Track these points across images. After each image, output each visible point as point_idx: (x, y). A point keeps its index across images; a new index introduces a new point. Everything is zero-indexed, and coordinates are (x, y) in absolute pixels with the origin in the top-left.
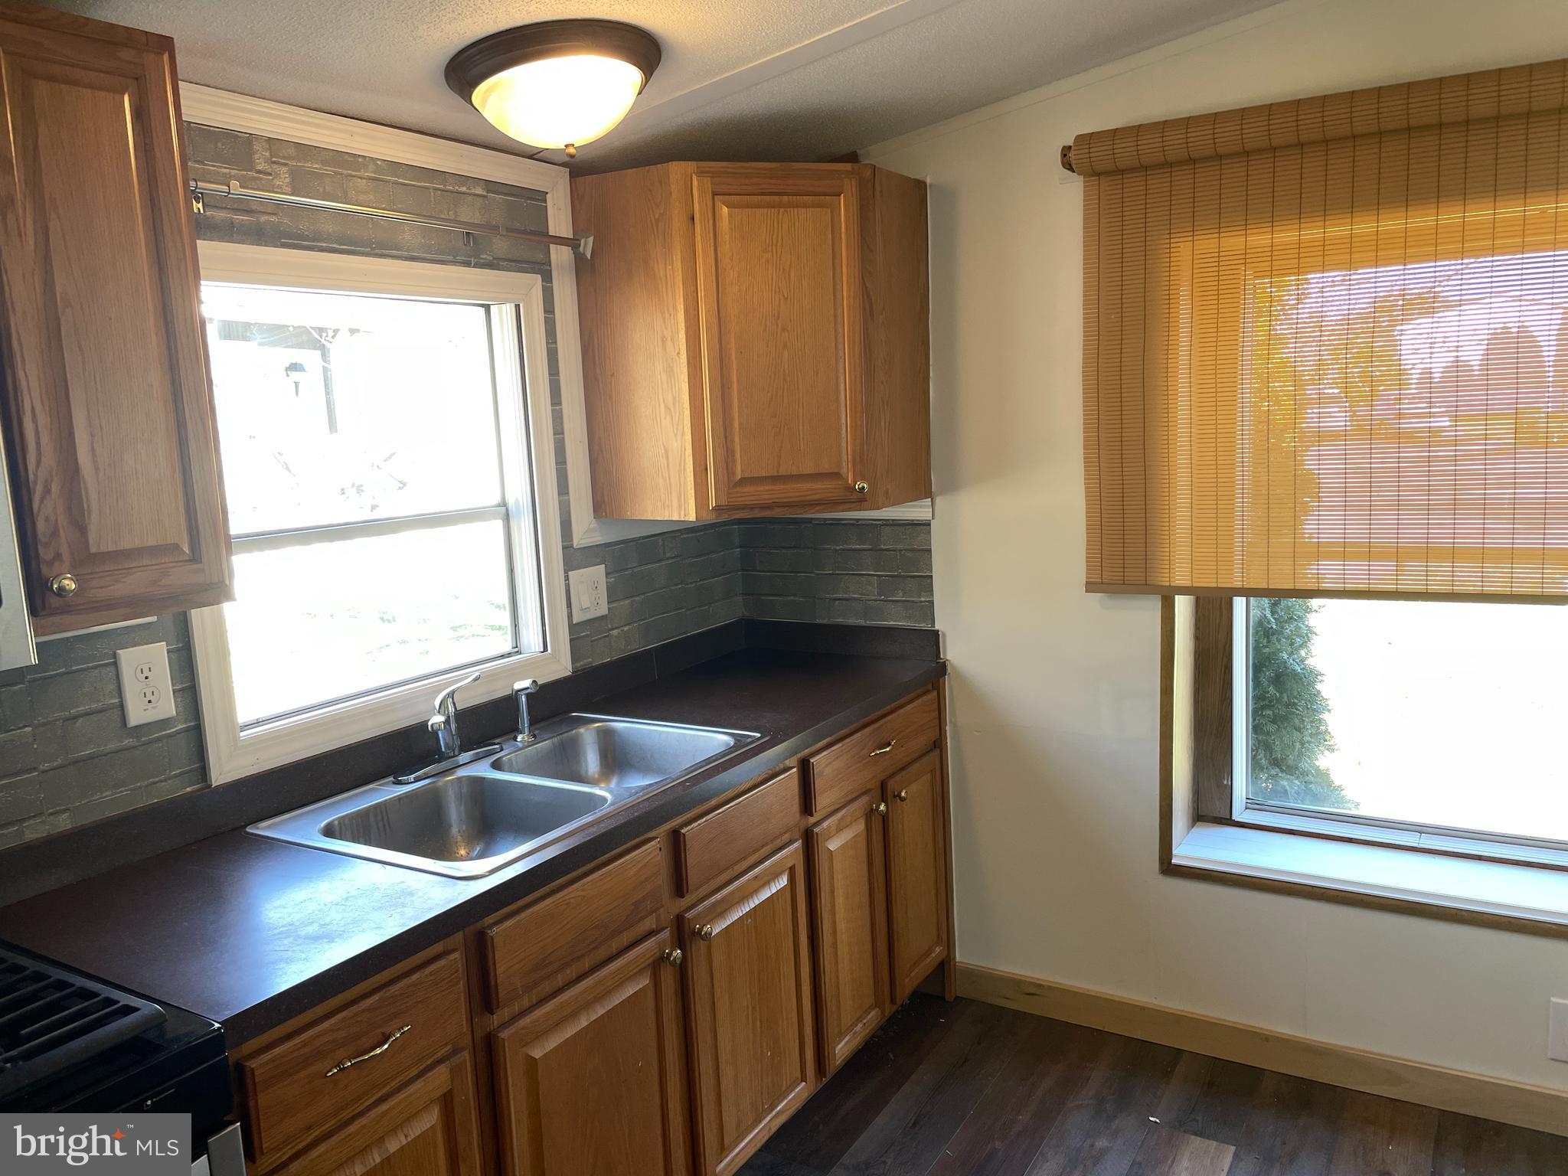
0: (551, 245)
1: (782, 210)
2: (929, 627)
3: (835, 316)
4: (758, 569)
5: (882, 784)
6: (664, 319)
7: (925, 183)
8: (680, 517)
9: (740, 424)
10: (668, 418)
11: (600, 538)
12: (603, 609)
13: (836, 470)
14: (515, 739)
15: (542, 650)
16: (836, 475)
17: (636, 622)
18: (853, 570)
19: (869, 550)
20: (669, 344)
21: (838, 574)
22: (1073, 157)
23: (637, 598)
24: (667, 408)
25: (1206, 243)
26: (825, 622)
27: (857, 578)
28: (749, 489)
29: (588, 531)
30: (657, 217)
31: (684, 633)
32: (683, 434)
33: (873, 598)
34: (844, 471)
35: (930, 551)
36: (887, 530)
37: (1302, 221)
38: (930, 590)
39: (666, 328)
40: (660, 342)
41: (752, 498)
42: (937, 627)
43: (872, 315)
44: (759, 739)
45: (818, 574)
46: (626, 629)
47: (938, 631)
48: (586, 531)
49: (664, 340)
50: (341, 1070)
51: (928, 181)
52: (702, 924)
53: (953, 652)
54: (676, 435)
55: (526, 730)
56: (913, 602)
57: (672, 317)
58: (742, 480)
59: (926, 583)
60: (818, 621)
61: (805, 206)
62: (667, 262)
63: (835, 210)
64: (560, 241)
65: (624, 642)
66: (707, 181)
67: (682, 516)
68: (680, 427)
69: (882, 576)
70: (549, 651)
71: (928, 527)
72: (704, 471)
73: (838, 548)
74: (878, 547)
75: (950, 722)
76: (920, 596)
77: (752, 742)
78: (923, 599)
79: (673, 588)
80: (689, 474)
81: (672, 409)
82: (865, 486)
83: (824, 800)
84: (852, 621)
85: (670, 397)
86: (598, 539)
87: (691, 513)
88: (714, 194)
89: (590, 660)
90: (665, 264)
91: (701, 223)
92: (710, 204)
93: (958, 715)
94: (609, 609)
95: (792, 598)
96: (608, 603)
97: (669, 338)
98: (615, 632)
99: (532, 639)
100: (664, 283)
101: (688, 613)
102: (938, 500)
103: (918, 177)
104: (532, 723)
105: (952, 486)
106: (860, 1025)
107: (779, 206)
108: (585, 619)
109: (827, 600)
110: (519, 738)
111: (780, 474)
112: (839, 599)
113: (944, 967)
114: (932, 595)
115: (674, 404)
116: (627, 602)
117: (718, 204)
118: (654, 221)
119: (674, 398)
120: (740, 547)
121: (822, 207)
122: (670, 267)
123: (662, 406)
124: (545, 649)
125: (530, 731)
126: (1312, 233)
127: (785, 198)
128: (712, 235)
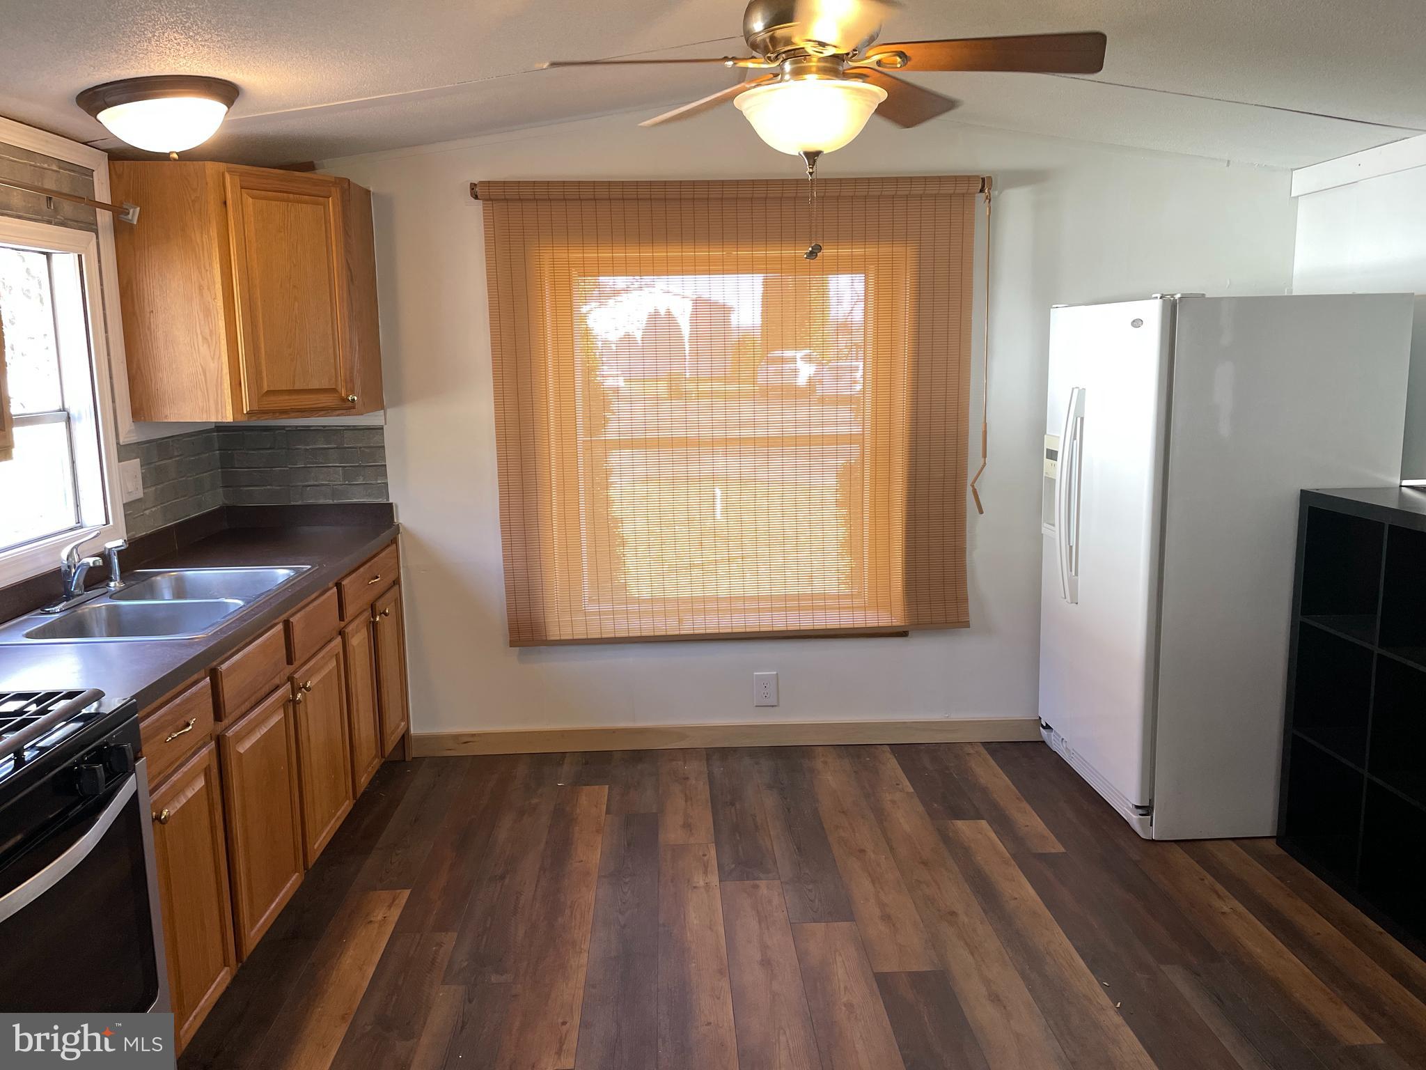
0: (97, 209)
1: (290, 204)
2: (385, 501)
3: (330, 280)
4: (236, 466)
5: (372, 605)
6: (200, 273)
7: (370, 191)
8: (217, 419)
9: (266, 352)
10: (206, 346)
11: (135, 438)
12: (140, 494)
13: (334, 387)
14: (108, 585)
15: (105, 523)
16: (334, 390)
17: (158, 505)
18: (321, 463)
19: (334, 448)
20: (205, 291)
21: (309, 467)
22: (479, 191)
23: (159, 486)
24: (204, 339)
25: (561, 254)
26: (299, 503)
27: (325, 469)
28: (272, 398)
29: (129, 432)
30: (193, 198)
31: (187, 516)
32: (220, 357)
33: (339, 483)
34: (339, 388)
35: (384, 447)
36: (348, 434)
37: (614, 248)
38: (385, 475)
39: (203, 280)
40: (197, 291)
41: (275, 405)
42: (391, 501)
43: (352, 280)
44: (309, 569)
45: (291, 468)
46: (153, 509)
47: (392, 503)
48: (127, 432)
49: (201, 288)
50: (172, 738)
51: (371, 189)
52: (304, 682)
53: (404, 517)
54: (213, 359)
55: (118, 578)
56: (371, 484)
57: (208, 272)
58: (268, 392)
59: (382, 470)
60: (293, 503)
61: (306, 202)
62: (204, 232)
63: (325, 206)
64: (103, 206)
65: (154, 523)
66: (237, 179)
67: (220, 417)
68: (217, 353)
69: (346, 467)
70: (111, 523)
71: (381, 431)
72: (238, 386)
73: (308, 447)
74: (341, 446)
75: (403, 567)
76: (376, 480)
77: (306, 571)
78: (380, 482)
79: (180, 479)
80: (226, 387)
81: (210, 340)
82: (356, 398)
83: (350, 610)
84: (322, 501)
85: (207, 331)
86: (134, 439)
87: (228, 415)
88: (242, 188)
89: (134, 533)
90: (202, 233)
91: (233, 207)
92: (239, 194)
93: (409, 562)
94: (144, 493)
95: (269, 487)
96: (143, 488)
97: (206, 288)
98: (147, 512)
99: (94, 516)
100: (201, 248)
101: (190, 499)
102: (389, 412)
103: (364, 186)
104: (122, 572)
105: (398, 402)
106: (370, 768)
107: (288, 201)
108: (131, 500)
109: (301, 487)
110: (112, 584)
111: (295, 388)
112: (309, 486)
113: (405, 738)
114: (387, 478)
115: (211, 336)
116: (154, 488)
117: (245, 196)
118: (190, 201)
119: (211, 331)
120: (219, 450)
121: (318, 204)
122: (206, 236)
123: (200, 337)
124: (107, 522)
125: (121, 578)
126: (605, 254)
127: (291, 196)
128: (241, 217)
